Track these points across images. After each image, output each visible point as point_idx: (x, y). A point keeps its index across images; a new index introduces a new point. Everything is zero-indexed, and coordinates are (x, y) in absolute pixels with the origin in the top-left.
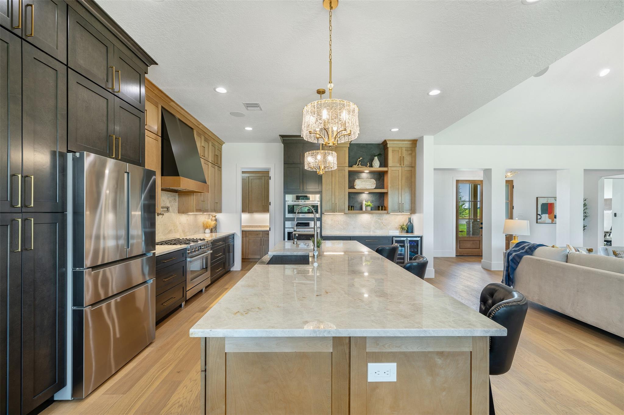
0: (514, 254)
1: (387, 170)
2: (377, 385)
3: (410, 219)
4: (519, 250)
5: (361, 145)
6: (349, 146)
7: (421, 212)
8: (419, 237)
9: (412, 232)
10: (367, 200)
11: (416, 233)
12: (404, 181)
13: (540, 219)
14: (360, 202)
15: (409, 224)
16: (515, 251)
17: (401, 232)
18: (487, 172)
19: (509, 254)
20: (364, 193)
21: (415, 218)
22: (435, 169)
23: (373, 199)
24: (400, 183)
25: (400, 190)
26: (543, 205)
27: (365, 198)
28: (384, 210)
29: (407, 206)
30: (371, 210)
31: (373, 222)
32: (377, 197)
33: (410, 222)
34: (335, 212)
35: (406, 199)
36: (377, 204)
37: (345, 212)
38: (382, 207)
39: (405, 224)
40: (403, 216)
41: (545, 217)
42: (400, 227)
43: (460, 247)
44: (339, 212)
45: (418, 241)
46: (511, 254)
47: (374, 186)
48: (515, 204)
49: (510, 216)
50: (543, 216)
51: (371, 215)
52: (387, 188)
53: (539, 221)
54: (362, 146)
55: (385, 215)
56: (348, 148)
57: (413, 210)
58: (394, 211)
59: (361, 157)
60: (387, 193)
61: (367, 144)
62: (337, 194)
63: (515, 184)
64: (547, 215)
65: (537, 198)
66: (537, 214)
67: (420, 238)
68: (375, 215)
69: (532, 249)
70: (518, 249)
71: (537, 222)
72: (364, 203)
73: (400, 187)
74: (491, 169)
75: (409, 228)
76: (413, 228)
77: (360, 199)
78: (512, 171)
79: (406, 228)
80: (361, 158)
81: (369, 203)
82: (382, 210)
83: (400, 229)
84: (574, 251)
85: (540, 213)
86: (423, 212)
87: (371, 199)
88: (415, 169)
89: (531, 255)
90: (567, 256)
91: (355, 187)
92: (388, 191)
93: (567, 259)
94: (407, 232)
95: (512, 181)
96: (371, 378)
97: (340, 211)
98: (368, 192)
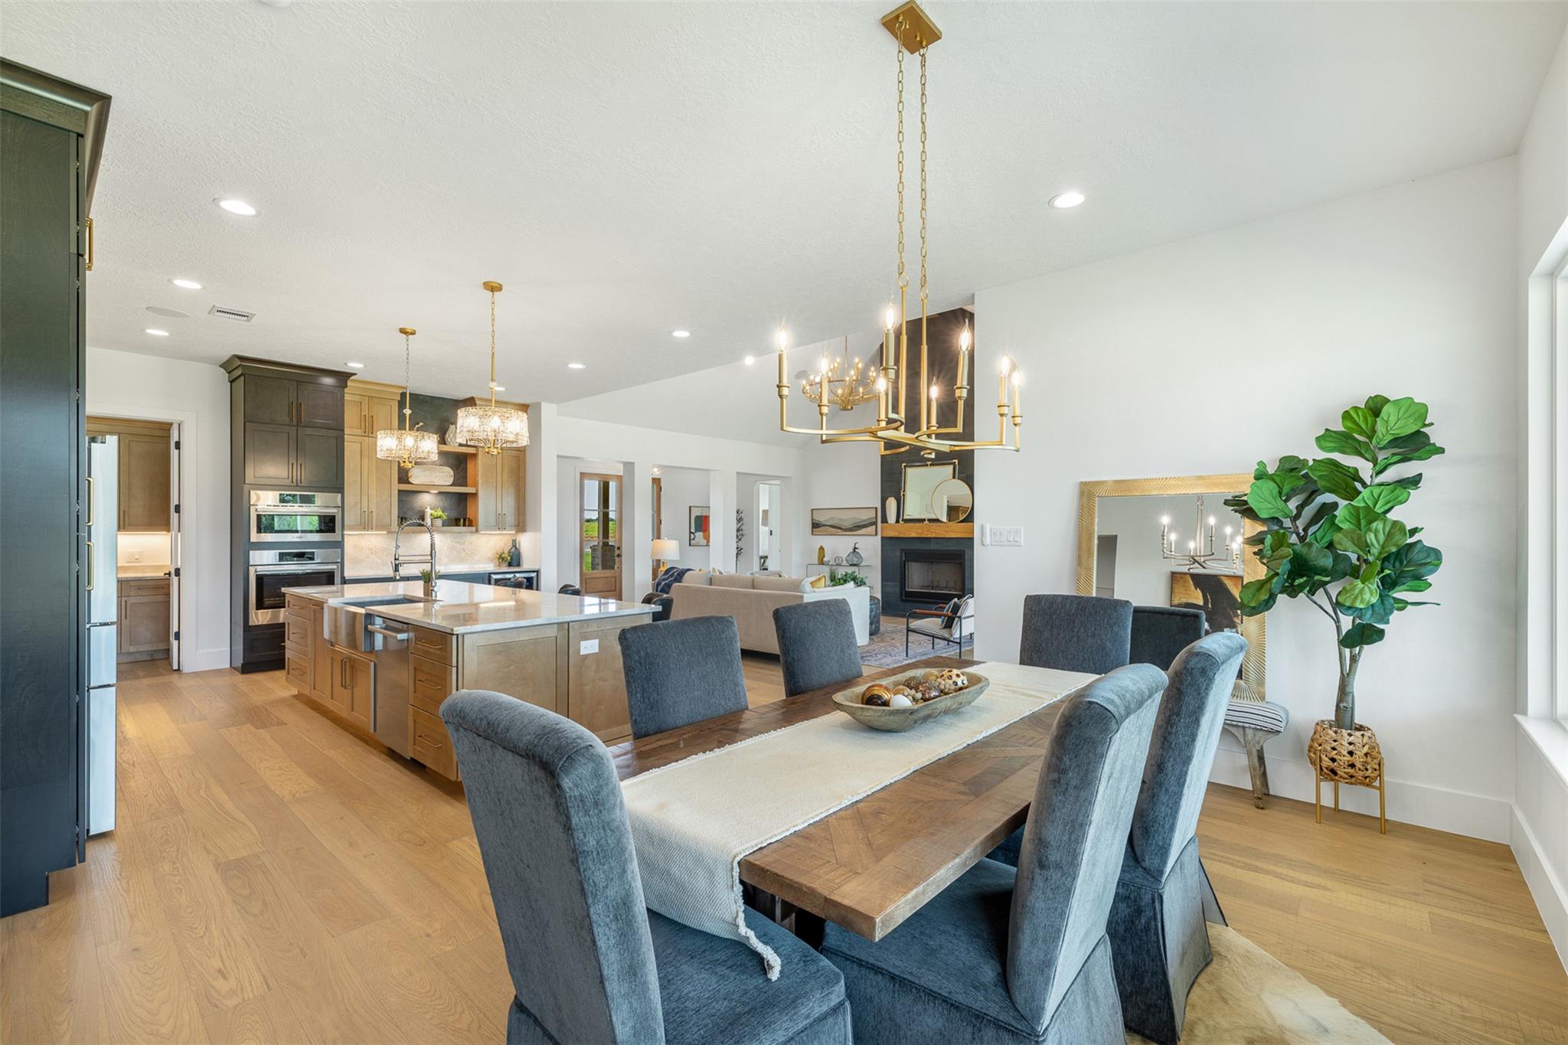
0: (663, 583)
1: (475, 452)
2: (586, 656)
3: (514, 541)
4: (668, 578)
5: (421, 397)
6: (399, 399)
7: (537, 528)
8: (534, 572)
9: (519, 565)
10: (433, 505)
11: (526, 565)
12: (505, 476)
13: (694, 539)
14: (419, 509)
15: (513, 550)
16: (664, 580)
17: (499, 566)
18: (629, 466)
19: (658, 584)
20: (428, 492)
21: (525, 541)
22: (558, 456)
23: (446, 504)
24: (499, 478)
25: (499, 491)
26: (698, 518)
27: (428, 502)
28: (469, 526)
29: (510, 519)
30: (443, 526)
31: (445, 548)
32: (453, 500)
33: (515, 547)
34: (368, 530)
35: (508, 505)
36: (454, 515)
37: (390, 529)
38: (465, 520)
39: (506, 551)
40: (500, 537)
41: (699, 535)
42: (498, 556)
43: (586, 590)
44: (377, 530)
45: (532, 578)
46: (660, 584)
47: (451, 481)
48: (663, 518)
49: (657, 535)
50: (697, 534)
51: (441, 535)
52: (475, 485)
53: (692, 542)
54: (422, 400)
55: (469, 535)
56: (397, 402)
57: (521, 526)
58: (488, 528)
59: (422, 422)
60: (475, 495)
61: (433, 398)
62: (373, 492)
63: (663, 485)
64: (701, 533)
65: (690, 507)
66: (691, 532)
67: (535, 574)
68: (448, 535)
69: (680, 575)
70: (667, 576)
71: (690, 545)
72: (429, 511)
73: (499, 484)
74: (633, 463)
75: (514, 557)
76: (519, 559)
77: (421, 502)
78: (661, 467)
79: (509, 558)
80: (421, 424)
81: (440, 513)
82: (464, 525)
83: (497, 560)
84: (718, 573)
85: (693, 530)
86: (540, 530)
87: (441, 503)
88: (525, 455)
89: (680, 582)
90: (711, 579)
91: (410, 480)
92: (477, 490)
93: (711, 582)
94: (510, 565)
95: (659, 479)
96: (583, 652)
97: (379, 528)
98: (436, 492)
